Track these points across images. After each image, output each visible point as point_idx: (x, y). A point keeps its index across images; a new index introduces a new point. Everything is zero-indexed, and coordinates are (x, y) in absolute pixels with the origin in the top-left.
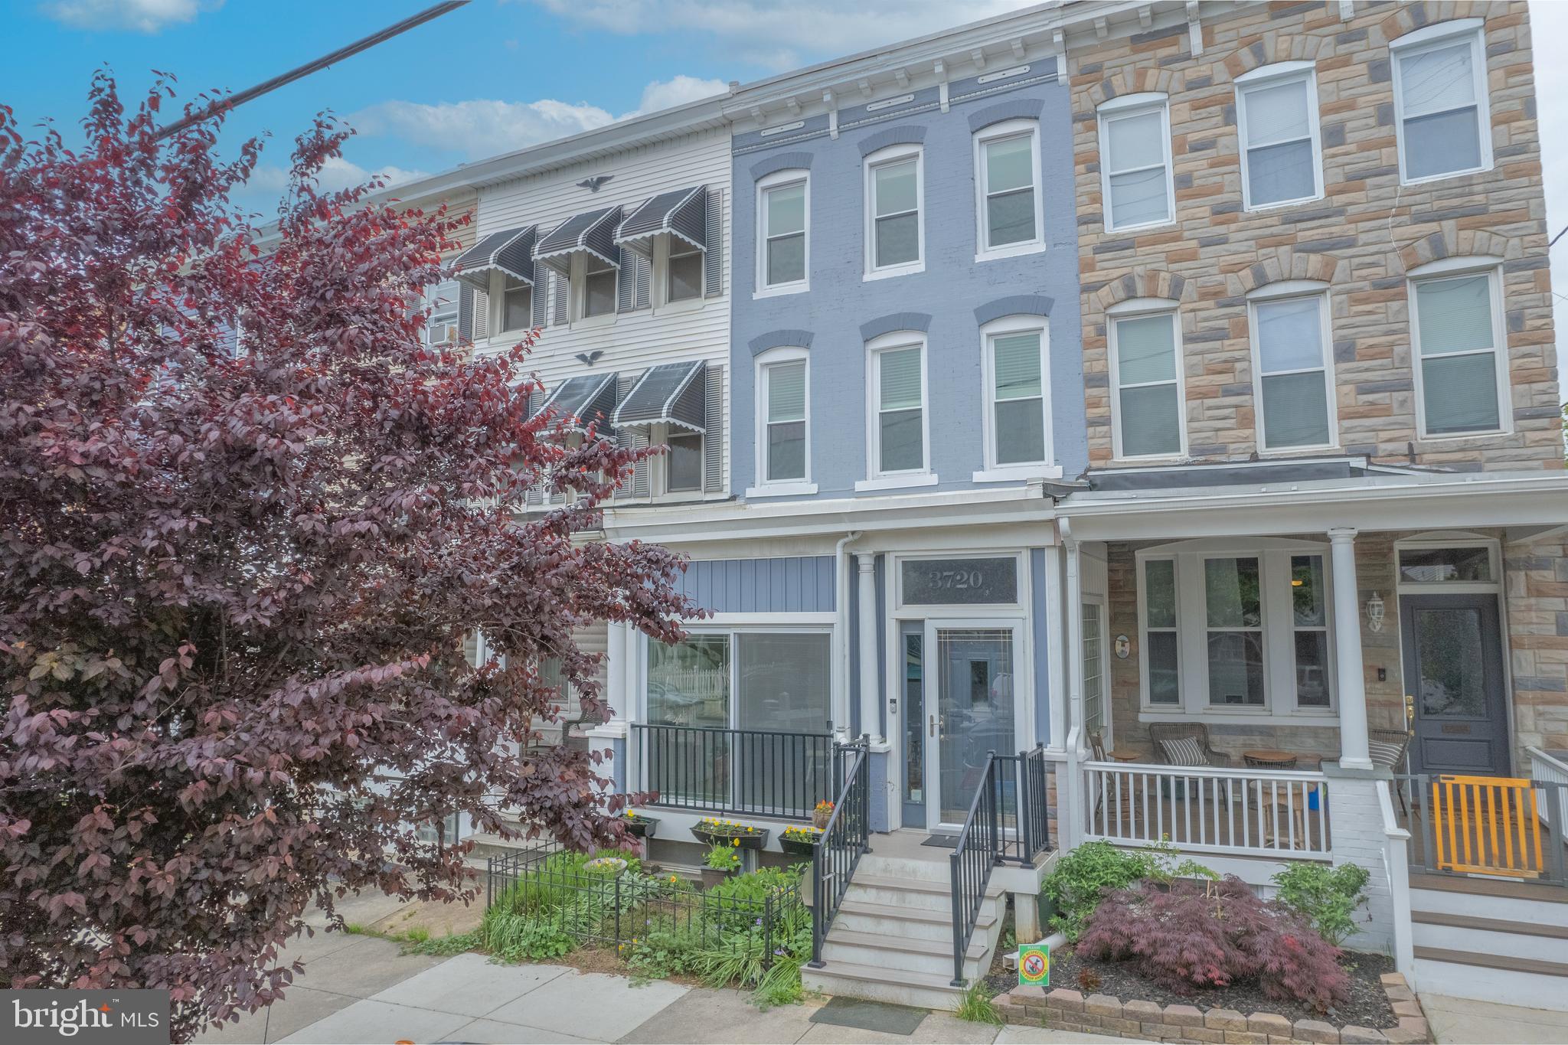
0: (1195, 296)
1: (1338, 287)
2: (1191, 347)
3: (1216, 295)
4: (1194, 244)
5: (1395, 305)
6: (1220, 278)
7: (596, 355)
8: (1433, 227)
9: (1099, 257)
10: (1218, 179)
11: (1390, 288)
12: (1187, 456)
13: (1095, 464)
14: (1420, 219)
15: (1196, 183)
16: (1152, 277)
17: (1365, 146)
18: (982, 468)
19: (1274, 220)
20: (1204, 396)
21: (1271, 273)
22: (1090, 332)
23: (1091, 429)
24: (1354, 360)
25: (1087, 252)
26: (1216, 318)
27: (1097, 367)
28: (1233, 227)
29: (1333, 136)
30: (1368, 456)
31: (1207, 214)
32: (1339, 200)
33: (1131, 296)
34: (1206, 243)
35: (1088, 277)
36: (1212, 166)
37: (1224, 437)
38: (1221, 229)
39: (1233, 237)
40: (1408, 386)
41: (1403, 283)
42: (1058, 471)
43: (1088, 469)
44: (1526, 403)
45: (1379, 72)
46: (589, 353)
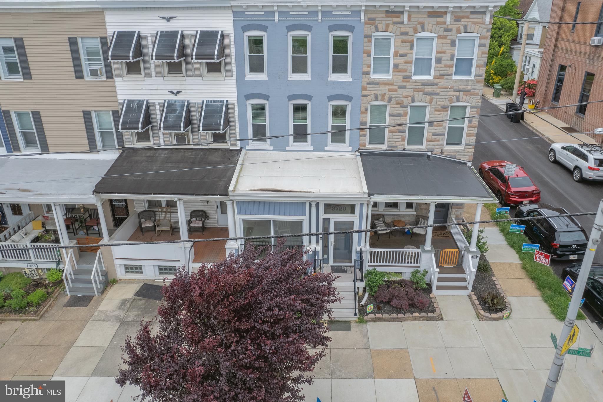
0: (395, 103)
1: (433, 106)
2: (392, 118)
3: (401, 104)
4: (396, 87)
5: (445, 113)
6: (402, 99)
7: (178, 92)
8: (457, 93)
9: (368, 86)
10: (406, 67)
11: (444, 108)
12: (386, 147)
13: (361, 148)
14: (455, 90)
15: (400, 67)
16: (383, 95)
17: (446, 66)
18: (327, 146)
19: (419, 84)
20: (393, 132)
21: (416, 99)
22: (363, 109)
23: (361, 138)
24: (433, 126)
25: (365, 84)
26: (400, 110)
27: (364, 120)
28: (408, 83)
29: (439, 61)
30: (432, 152)
31: (402, 78)
32: (437, 81)
33: (376, 99)
34: (400, 87)
35: (364, 92)
36: (405, 63)
37: (397, 144)
38: (405, 84)
39: (408, 87)
40: (444, 135)
41: (448, 107)
42: (350, 149)
43: (359, 149)
44: (468, 142)
45: (453, 43)
46: (175, 91)
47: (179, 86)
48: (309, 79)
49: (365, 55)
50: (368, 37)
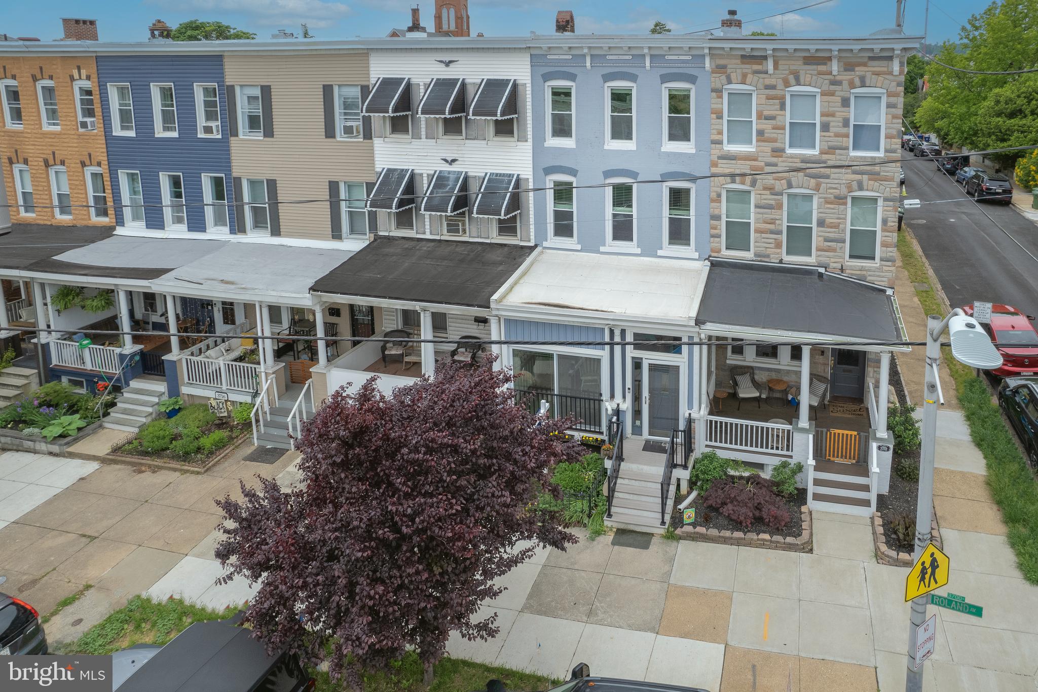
0: (761, 188)
1: (821, 195)
2: (759, 210)
3: (770, 189)
4: (762, 164)
5: (842, 207)
6: (773, 182)
7: (454, 161)
8: (859, 177)
9: (720, 161)
10: (775, 135)
11: (840, 200)
12: (753, 256)
13: (713, 254)
14: (855, 172)
15: (766, 135)
16: (743, 176)
17: (837, 135)
18: (661, 248)
19: (798, 160)
20: (762, 232)
21: (794, 184)
22: (714, 195)
23: (712, 239)
24: (823, 227)
25: (715, 158)
26: (770, 199)
27: (716, 212)
28: (781, 159)
29: (825, 127)
30: (826, 268)
31: (770, 151)
32: (825, 157)
33: (734, 181)
34: (768, 164)
35: (715, 170)
36: (773, 129)
37: (769, 251)
38: (774, 160)
39: (780, 164)
40: (844, 241)
41: (846, 198)
42: (696, 255)
43: (710, 256)
44: (884, 255)
45: (845, 102)
46: (449, 159)
47: (456, 152)
48: (635, 149)
49: (714, 116)
50: (718, 92)
